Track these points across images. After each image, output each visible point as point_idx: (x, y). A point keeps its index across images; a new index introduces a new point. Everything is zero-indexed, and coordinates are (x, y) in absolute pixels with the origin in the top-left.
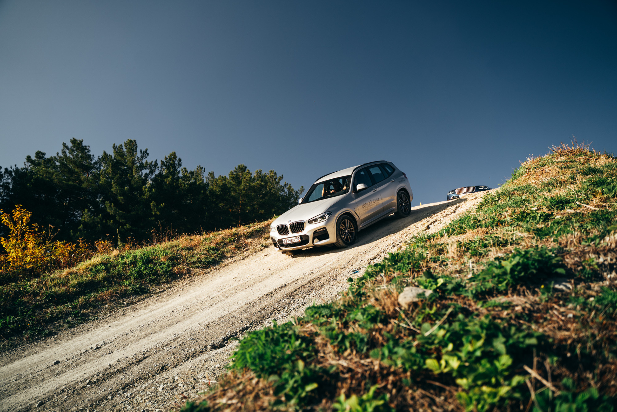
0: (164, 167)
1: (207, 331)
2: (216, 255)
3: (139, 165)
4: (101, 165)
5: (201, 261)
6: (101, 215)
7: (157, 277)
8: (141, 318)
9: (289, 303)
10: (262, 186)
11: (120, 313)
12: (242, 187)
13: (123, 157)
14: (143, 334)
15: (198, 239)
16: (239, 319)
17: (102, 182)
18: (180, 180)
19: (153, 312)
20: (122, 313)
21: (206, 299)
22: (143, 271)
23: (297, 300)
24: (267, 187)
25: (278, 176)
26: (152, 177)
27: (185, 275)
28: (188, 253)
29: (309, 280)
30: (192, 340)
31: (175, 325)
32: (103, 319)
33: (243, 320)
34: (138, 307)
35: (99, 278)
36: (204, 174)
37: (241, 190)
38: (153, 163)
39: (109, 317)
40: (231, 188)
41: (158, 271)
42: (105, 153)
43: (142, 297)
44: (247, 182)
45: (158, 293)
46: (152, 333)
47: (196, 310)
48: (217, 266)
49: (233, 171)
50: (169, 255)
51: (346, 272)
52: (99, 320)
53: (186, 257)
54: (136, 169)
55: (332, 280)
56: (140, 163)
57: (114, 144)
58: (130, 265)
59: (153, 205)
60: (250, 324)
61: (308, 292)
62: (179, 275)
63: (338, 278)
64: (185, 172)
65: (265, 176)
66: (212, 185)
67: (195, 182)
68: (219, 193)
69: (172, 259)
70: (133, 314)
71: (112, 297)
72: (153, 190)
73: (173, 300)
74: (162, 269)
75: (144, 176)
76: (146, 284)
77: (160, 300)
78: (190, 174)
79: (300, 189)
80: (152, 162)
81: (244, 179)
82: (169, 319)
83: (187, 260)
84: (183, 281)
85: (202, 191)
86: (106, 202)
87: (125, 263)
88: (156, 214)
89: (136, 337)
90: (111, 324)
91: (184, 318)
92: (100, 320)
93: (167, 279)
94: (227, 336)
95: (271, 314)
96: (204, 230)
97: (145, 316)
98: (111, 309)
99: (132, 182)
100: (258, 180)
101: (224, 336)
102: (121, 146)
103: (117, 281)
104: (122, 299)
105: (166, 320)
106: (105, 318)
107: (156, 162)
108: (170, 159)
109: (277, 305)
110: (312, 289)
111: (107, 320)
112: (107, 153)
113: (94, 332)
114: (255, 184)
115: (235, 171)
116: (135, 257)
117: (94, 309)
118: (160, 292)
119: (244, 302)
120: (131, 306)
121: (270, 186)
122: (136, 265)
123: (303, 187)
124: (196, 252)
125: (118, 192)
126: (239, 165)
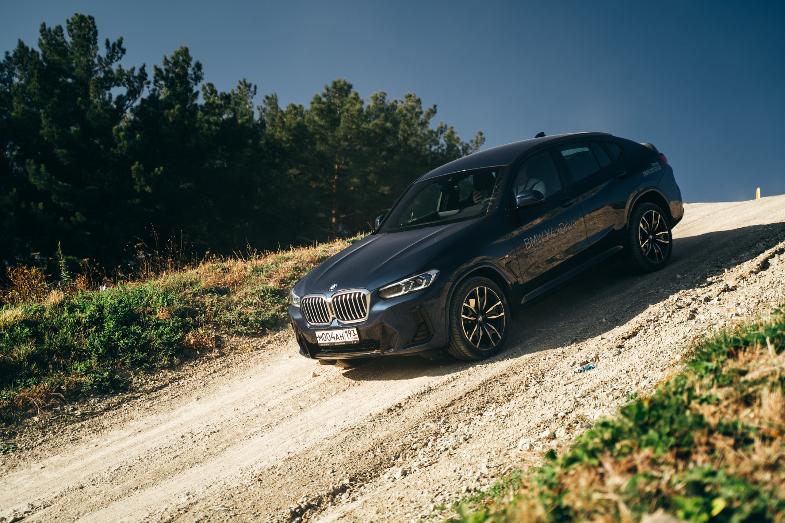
0: (162, 82)
1: (258, 489)
2: (280, 306)
3: (102, 75)
4: (14, 74)
5: (247, 320)
6: (15, 189)
7: (149, 355)
8: (114, 448)
9: (436, 434)
10: (386, 131)
11: (65, 437)
12: (340, 132)
13: (66, 55)
14: (117, 489)
15: (240, 268)
16: (327, 465)
17: (17, 113)
18: (200, 114)
19: (141, 437)
20: (71, 437)
21: (256, 411)
22: (119, 340)
23: (454, 427)
24: (397, 132)
25: (426, 108)
26: (134, 105)
27: (211, 350)
28: (219, 300)
29: (483, 379)
30: (225, 510)
31: (188, 471)
32: (28, 449)
33: (336, 467)
34: (105, 423)
35: (19, 355)
36: (253, 100)
37: (339, 140)
38: (136, 73)
39: (40, 444)
40: (315, 134)
41: (150, 341)
42: (21, 45)
43: (115, 400)
44: (353, 122)
45: (152, 391)
46: (137, 488)
47: (234, 438)
48: (281, 333)
49: (320, 95)
50: (177, 305)
51: (565, 365)
52: (18, 451)
53: (214, 309)
54: (97, 86)
55: (534, 382)
56: (105, 72)
57: (44, 25)
58: (89, 327)
59: (137, 169)
60: (351, 480)
61: (478, 409)
62: (199, 349)
63: (547, 378)
64: (211, 94)
65: (394, 107)
66: (272, 125)
67: (234, 119)
68: (288, 145)
69: (182, 314)
70: (95, 440)
71: (48, 399)
72: (138, 136)
73: (183, 408)
74: (160, 337)
75: (116, 103)
76: (125, 370)
77: (156, 407)
78: (222, 99)
79: (474, 139)
80: (133, 69)
81: (346, 114)
82: (174, 454)
83: (215, 316)
84: (205, 365)
85: (250, 141)
86: (28, 161)
87: (78, 323)
88: (143, 191)
89: (102, 496)
90: (45, 462)
91: (209, 454)
92: (21, 451)
93: (171, 360)
94: (300, 507)
95: (397, 457)
96: (253, 248)
97: (123, 445)
98: (45, 428)
99: (88, 116)
100: (378, 117)
101: (294, 507)
102: (60, 29)
103: (58, 363)
104: (71, 403)
105: (168, 457)
106: (32, 448)
107: (142, 69)
108: (176, 64)
109: (410, 437)
110: (487, 402)
111: (37, 451)
112: (26, 44)
113: (9, 480)
114: (370, 126)
115: (325, 96)
116: (100, 308)
117: (6, 426)
118: (154, 390)
119: (338, 424)
120: (90, 420)
121: (404, 131)
122: (103, 328)
123: (481, 134)
124: (235, 298)
125: (56, 137)
126: (336, 80)
